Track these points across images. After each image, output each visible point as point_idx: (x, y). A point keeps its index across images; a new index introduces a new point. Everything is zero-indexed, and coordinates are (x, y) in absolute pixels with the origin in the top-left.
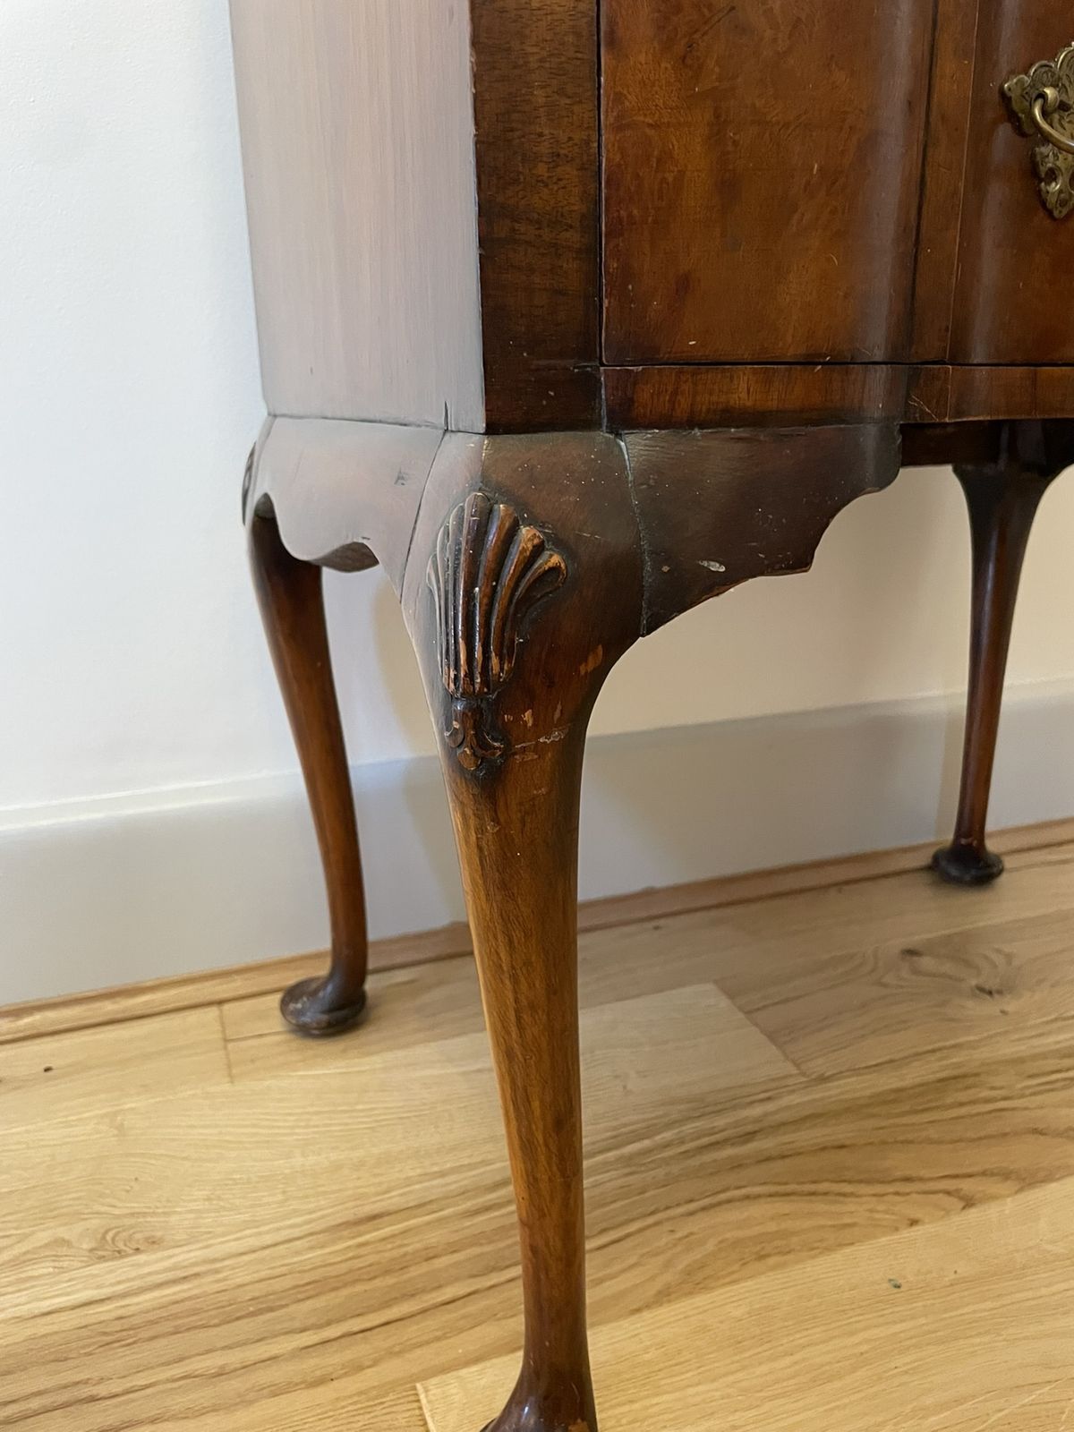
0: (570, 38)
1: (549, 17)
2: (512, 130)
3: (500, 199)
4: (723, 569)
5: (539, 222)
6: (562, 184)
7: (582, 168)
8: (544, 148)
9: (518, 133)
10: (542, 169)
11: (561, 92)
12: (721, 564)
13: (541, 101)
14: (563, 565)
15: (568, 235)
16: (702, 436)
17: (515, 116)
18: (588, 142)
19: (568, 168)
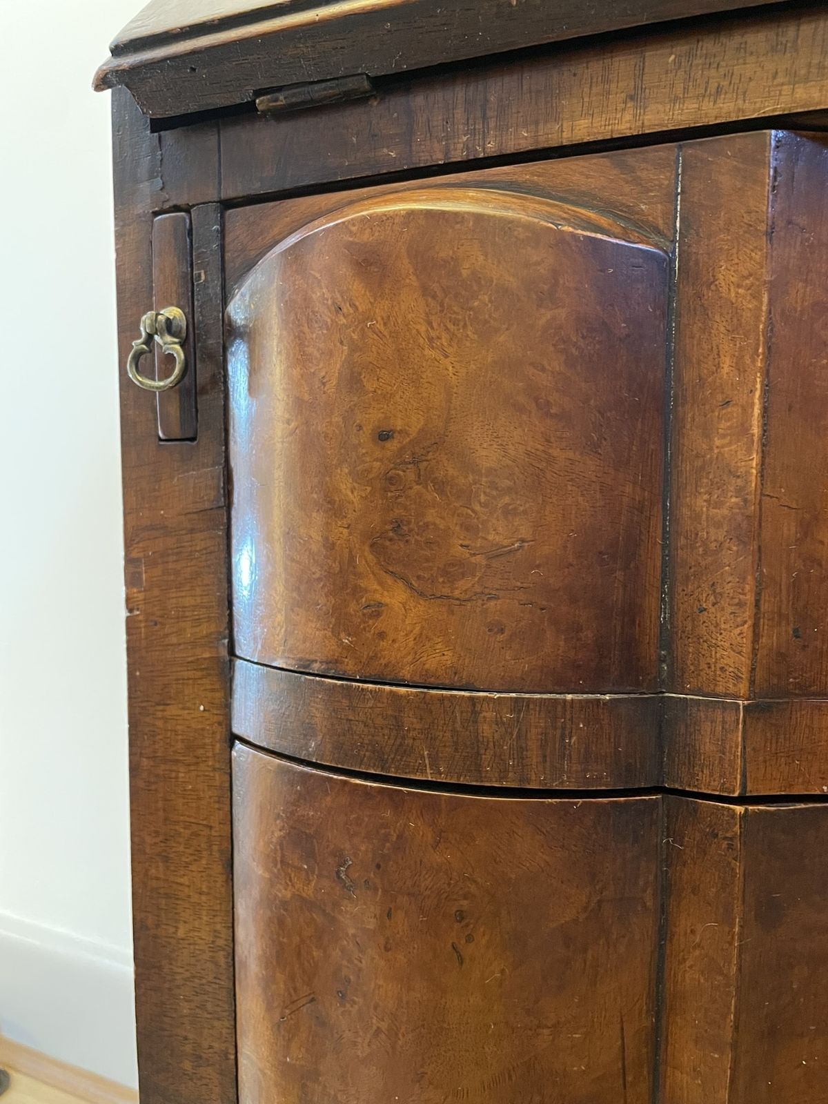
0: (210, 966)
1: (192, 947)
2: (163, 1029)
6: (204, 1081)
8: (189, 1049)
9: (166, 1033)
10: (187, 1065)
11: (203, 1007)
13: (186, 1011)
17: (165, 1019)
19: (210, 1070)
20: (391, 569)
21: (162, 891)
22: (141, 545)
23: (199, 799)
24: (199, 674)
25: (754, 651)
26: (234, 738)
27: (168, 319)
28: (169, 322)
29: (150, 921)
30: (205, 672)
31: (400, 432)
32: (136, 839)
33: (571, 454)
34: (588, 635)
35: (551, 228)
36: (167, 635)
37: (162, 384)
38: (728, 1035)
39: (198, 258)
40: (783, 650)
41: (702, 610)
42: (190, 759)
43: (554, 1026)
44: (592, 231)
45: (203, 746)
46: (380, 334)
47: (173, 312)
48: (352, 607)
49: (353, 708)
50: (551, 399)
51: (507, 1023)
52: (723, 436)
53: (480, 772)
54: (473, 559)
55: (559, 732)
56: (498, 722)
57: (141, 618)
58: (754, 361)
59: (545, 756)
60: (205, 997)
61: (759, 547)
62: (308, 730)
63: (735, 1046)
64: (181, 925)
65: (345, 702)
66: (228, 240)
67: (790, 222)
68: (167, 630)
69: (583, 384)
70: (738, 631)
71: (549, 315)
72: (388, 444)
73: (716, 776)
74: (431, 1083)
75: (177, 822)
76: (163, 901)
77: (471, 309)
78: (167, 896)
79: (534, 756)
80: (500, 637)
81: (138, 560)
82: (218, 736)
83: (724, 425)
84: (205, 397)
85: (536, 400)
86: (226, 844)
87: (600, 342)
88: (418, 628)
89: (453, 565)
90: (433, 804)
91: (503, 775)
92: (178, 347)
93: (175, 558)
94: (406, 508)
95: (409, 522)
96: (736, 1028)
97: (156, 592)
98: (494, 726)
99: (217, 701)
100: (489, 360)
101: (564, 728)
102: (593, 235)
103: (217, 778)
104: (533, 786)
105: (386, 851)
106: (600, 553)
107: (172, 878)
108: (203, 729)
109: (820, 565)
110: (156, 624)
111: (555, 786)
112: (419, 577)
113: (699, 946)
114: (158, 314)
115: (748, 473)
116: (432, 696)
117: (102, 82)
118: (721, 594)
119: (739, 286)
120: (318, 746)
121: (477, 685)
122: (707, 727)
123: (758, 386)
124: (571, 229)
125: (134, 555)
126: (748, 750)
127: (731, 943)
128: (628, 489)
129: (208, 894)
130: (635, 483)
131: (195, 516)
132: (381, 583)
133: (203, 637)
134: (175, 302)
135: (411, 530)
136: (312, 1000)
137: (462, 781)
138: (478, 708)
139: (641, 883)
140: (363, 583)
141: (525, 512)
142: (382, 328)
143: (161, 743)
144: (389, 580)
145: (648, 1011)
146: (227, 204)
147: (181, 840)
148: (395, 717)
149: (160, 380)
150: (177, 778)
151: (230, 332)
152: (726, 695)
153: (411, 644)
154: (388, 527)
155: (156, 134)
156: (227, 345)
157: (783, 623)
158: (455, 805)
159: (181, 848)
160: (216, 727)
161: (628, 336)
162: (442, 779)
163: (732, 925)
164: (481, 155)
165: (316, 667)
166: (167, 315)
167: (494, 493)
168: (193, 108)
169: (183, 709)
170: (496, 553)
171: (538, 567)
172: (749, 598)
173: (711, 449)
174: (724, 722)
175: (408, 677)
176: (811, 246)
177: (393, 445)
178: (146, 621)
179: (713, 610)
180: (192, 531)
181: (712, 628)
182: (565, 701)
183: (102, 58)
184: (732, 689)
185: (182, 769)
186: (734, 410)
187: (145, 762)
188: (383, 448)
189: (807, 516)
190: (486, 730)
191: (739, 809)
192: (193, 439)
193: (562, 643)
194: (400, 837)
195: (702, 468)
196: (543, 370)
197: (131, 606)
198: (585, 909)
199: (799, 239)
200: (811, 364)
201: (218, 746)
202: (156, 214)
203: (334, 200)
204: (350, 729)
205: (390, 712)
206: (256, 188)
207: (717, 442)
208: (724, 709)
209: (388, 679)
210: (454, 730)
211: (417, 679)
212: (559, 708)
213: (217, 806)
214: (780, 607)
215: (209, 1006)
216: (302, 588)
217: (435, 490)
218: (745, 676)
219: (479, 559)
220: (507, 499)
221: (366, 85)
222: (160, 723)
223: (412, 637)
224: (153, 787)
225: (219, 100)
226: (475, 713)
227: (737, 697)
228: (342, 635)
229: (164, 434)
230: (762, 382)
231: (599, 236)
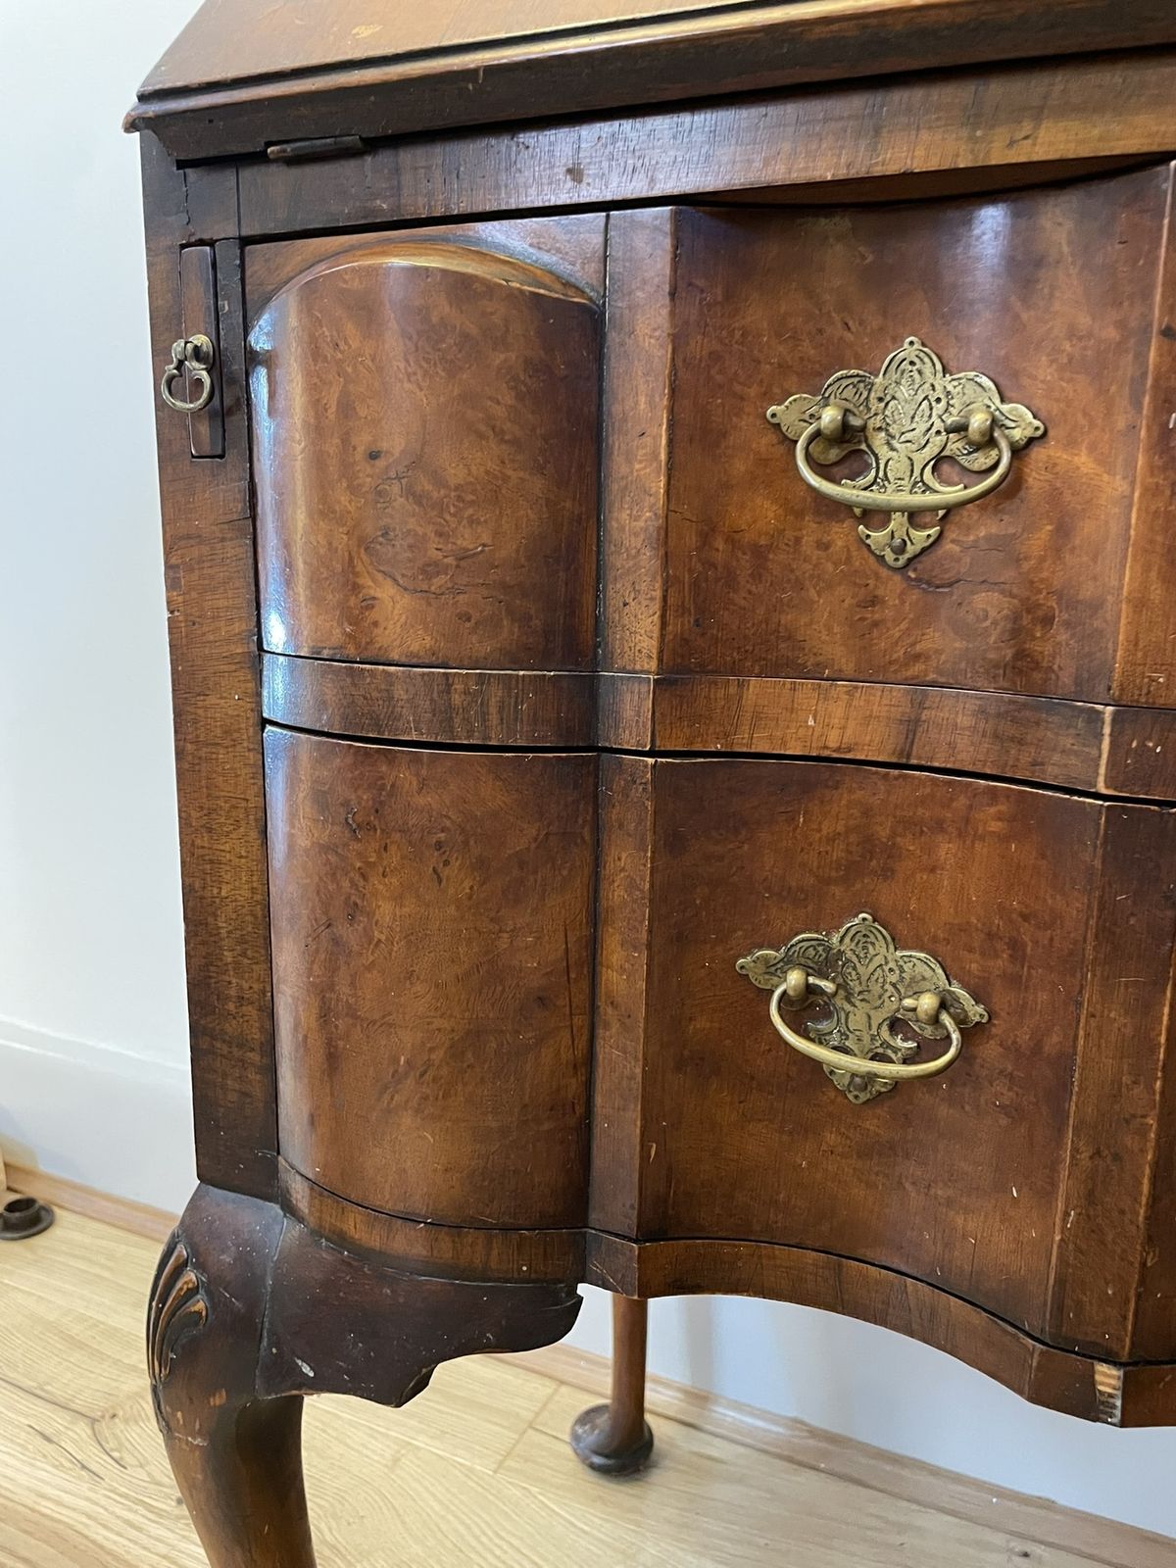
0: (249, 918)
1: (233, 904)
2: (210, 977)
3: (203, 1022)
4: (311, 1374)
5: (230, 1042)
6: (246, 1018)
7: (260, 1009)
8: (233, 992)
9: (213, 980)
10: (231, 1006)
11: (244, 954)
12: (312, 1368)
13: (230, 960)
14: (204, 1313)
15: (251, 1055)
16: (327, 1247)
17: (212, 968)
18: (264, 993)
19: (250, 1008)
20: (382, 568)
21: (207, 858)
22: (179, 552)
23: (237, 776)
24: (233, 667)
25: (662, 636)
26: (265, 722)
27: (196, 346)
28: (196, 349)
29: (197, 885)
30: (238, 666)
31: (387, 452)
32: (183, 814)
33: (521, 474)
34: (536, 623)
35: (501, 285)
36: (204, 634)
37: (192, 405)
38: (644, 936)
39: (222, 290)
40: (686, 636)
41: (625, 605)
42: (227, 742)
43: (512, 931)
44: (536, 287)
45: (238, 730)
46: (368, 369)
47: (201, 340)
48: (352, 601)
49: (354, 685)
50: (505, 428)
51: (475, 928)
52: (640, 462)
53: (452, 732)
54: (446, 560)
55: (513, 700)
56: (466, 692)
57: (181, 618)
58: (661, 400)
59: (502, 720)
60: (246, 946)
61: (666, 553)
62: (321, 705)
63: (649, 946)
64: (224, 886)
65: (349, 680)
66: (248, 273)
67: (690, 284)
68: (205, 629)
69: (530, 416)
70: (650, 620)
71: (502, 356)
72: (377, 462)
73: (634, 734)
74: (418, 979)
75: (218, 797)
76: (208, 867)
77: (439, 350)
78: (211, 862)
79: (494, 719)
80: (468, 625)
81: (178, 566)
82: (251, 721)
83: (641, 452)
84: (233, 418)
85: (493, 429)
86: (261, 814)
87: (543, 381)
88: (404, 617)
89: (429, 565)
90: (417, 758)
91: (470, 734)
92: (204, 373)
93: (209, 564)
94: (392, 517)
95: (394, 530)
96: (650, 931)
97: (194, 595)
98: (463, 696)
99: (249, 691)
100: (455, 393)
101: (517, 698)
102: (537, 290)
103: (252, 757)
104: (493, 743)
105: (382, 798)
106: (545, 556)
107: (215, 847)
108: (238, 716)
109: (716, 568)
110: (194, 624)
111: (510, 743)
112: (403, 575)
113: (623, 870)
114: (186, 343)
115: (657, 492)
116: (415, 673)
117: (132, 126)
118: (639, 591)
119: (651, 337)
120: (329, 719)
121: (451, 663)
122: (628, 697)
123: (665, 421)
124: (518, 285)
125: (173, 561)
126: (657, 714)
127: (645, 865)
128: (568, 504)
129: (247, 857)
130: (574, 499)
131: (226, 526)
132: (374, 580)
133: (235, 635)
134: (202, 330)
135: (396, 536)
136: (329, 926)
137: (439, 739)
138: (451, 681)
139: (580, 821)
140: (360, 581)
141: (486, 521)
142: (370, 364)
143: (203, 729)
144: (380, 577)
145: (587, 923)
146: (246, 241)
147: (222, 813)
148: (387, 691)
149: (191, 402)
150: (217, 759)
151: (253, 358)
152: (642, 672)
153: (398, 630)
154: (379, 533)
155: (181, 171)
156: (250, 370)
157: (686, 615)
158: (433, 759)
159: (222, 820)
160: (250, 714)
161: (566, 377)
162: (424, 738)
163: (646, 851)
164: (456, 212)
165: (325, 654)
166: (195, 342)
167: (461, 505)
168: (213, 153)
169: (221, 698)
170: (463, 556)
171: (497, 567)
172: (658, 594)
173: (632, 472)
174: (639, 693)
175: (396, 657)
176: (708, 305)
177: (381, 463)
178: (186, 621)
179: (633, 604)
180: (223, 540)
181: (632, 618)
182: (518, 675)
183: (129, 103)
184: (646, 667)
185: (221, 751)
186: (647, 440)
187: (189, 747)
188: (373, 466)
189: (706, 528)
190: (457, 699)
191: (651, 761)
192: (221, 457)
193: (516, 630)
194: (393, 786)
195: (626, 487)
196: (498, 403)
197: (172, 608)
198: (536, 840)
199: (698, 298)
200: (708, 403)
201: (251, 729)
202: (183, 247)
203: (337, 243)
204: (353, 702)
205: (383, 687)
206: (271, 228)
207: (637, 466)
208: (640, 683)
209: (382, 660)
210: (432, 700)
211: (404, 660)
212: (514, 682)
213: (252, 781)
214: (683, 603)
215: (249, 953)
216: (313, 587)
217: (415, 503)
218: (655, 656)
219: (450, 560)
220: (470, 511)
221: (360, 144)
222: (200, 712)
223: (399, 624)
224: (197, 768)
225: (235, 148)
226: (449, 686)
227: (649, 673)
228: (346, 624)
229: (196, 451)
230: (668, 418)
231: (542, 291)
